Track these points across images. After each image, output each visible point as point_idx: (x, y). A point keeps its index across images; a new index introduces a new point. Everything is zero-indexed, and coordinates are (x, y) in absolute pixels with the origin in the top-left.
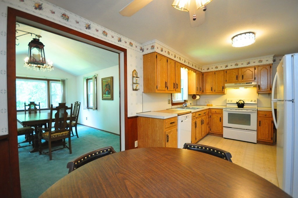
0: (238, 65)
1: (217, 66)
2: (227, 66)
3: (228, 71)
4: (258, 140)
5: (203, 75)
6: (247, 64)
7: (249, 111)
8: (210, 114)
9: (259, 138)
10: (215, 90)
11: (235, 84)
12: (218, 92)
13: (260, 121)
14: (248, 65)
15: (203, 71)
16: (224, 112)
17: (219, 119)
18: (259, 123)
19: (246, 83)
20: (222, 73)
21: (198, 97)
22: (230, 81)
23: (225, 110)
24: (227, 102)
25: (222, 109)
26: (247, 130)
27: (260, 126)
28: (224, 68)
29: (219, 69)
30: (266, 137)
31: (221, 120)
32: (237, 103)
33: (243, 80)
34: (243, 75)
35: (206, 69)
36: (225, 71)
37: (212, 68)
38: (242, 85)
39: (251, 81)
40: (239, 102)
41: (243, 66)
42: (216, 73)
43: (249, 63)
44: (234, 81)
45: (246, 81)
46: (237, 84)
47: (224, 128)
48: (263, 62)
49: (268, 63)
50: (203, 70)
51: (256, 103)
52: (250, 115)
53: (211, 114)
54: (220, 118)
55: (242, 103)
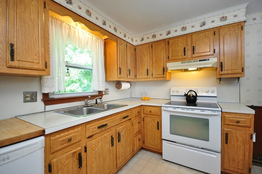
0: (185, 29)
1: (155, 34)
2: (169, 33)
3: (171, 42)
4: (223, 170)
5: (135, 50)
6: (201, 27)
7: (206, 112)
8: (143, 115)
9: (225, 168)
10: (152, 74)
11: (182, 63)
12: (157, 76)
13: (227, 134)
14: (203, 28)
15: (135, 44)
16: (164, 113)
17: (156, 125)
18: (226, 138)
19: (200, 61)
20: (163, 45)
21: (125, 86)
22: (174, 58)
23: (165, 109)
24: (172, 94)
25: (161, 107)
26: (202, 148)
27: (227, 143)
28: (165, 37)
29: (158, 38)
30: (239, 167)
31: (159, 126)
32: (186, 95)
33: (194, 56)
34: (194, 47)
35: (140, 40)
36: (167, 42)
37: (148, 38)
38: (192, 63)
39: (207, 55)
40: (189, 94)
41: (194, 30)
42: (153, 46)
43: (204, 24)
44: (180, 57)
45: (199, 57)
46: (185, 63)
47: (163, 141)
48: (228, 18)
49: (236, 20)
50: (134, 41)
51: (216, 95)
52: (208, 120)
53: (145, 115)
54: (158, 122)
55: (193, 96)
